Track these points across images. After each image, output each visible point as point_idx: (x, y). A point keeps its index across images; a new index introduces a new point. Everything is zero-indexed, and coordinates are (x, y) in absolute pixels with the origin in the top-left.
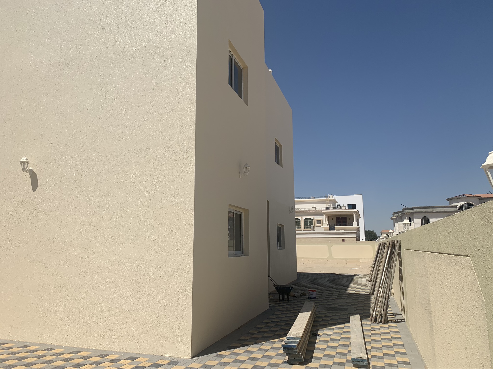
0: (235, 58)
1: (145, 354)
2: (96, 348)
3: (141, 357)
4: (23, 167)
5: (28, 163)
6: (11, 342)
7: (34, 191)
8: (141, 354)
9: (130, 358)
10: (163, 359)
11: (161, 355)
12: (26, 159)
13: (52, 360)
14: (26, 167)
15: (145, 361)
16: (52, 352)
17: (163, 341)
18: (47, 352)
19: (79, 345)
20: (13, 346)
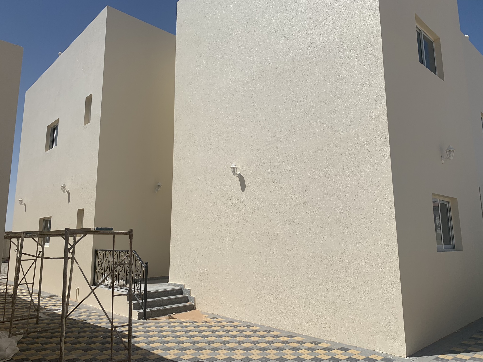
0: (424, 32)
1: (357, 347)
2: (308, 335)
3: (353, 349)
4: (233, 172)
5: (236, 168)
6: (238, 321)
7: (243, 192)
8: (352, 346)
9: (341, 349)
10: (375, 354)
11: (373, 349)
12: (235, 165)
13: (272, 341)
14: (235, 172)
15: (357, 354)
16: (271, 334)
17: (373, 336)
18: (267, 333)
19: (293, 330)
20: (239, 324)
